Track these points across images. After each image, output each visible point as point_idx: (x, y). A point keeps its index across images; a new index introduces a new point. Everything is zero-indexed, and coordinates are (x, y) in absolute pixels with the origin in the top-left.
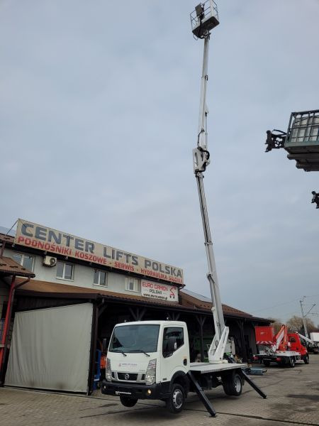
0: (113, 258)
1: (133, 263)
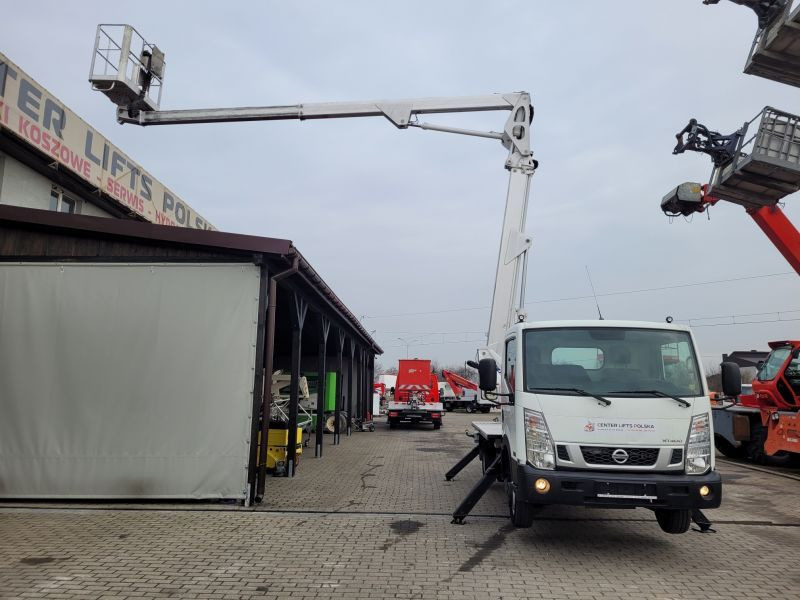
0: (105, 167)
1: (142, 193)
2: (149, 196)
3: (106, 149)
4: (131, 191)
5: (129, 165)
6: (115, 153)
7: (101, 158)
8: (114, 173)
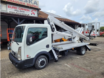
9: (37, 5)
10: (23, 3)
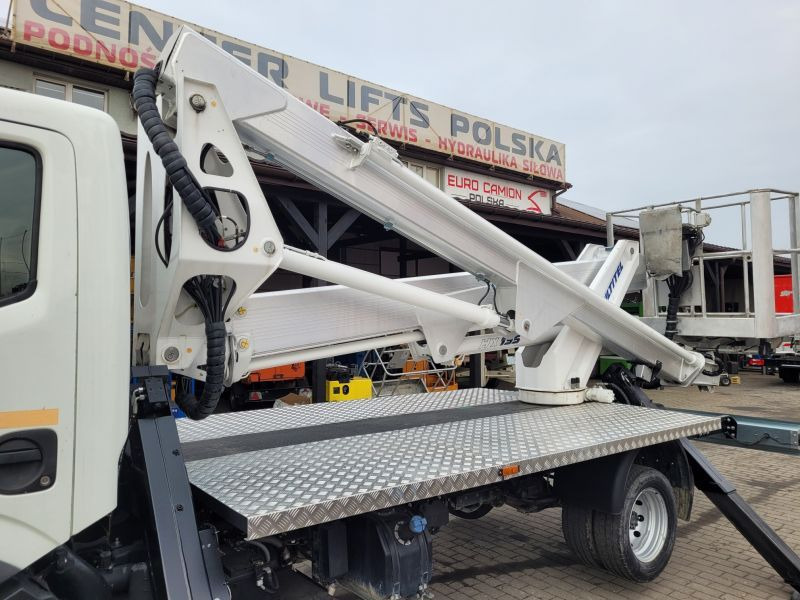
0: (352, 104)
1: (414, 122)
2: (426, 123)
3: (350, 86)
4: (393, 122)
5: (388, 96)
6: (363, 88)
7: (344, 97)
8: (365, 108)
9: (559, 164)
10: (509, 160)
